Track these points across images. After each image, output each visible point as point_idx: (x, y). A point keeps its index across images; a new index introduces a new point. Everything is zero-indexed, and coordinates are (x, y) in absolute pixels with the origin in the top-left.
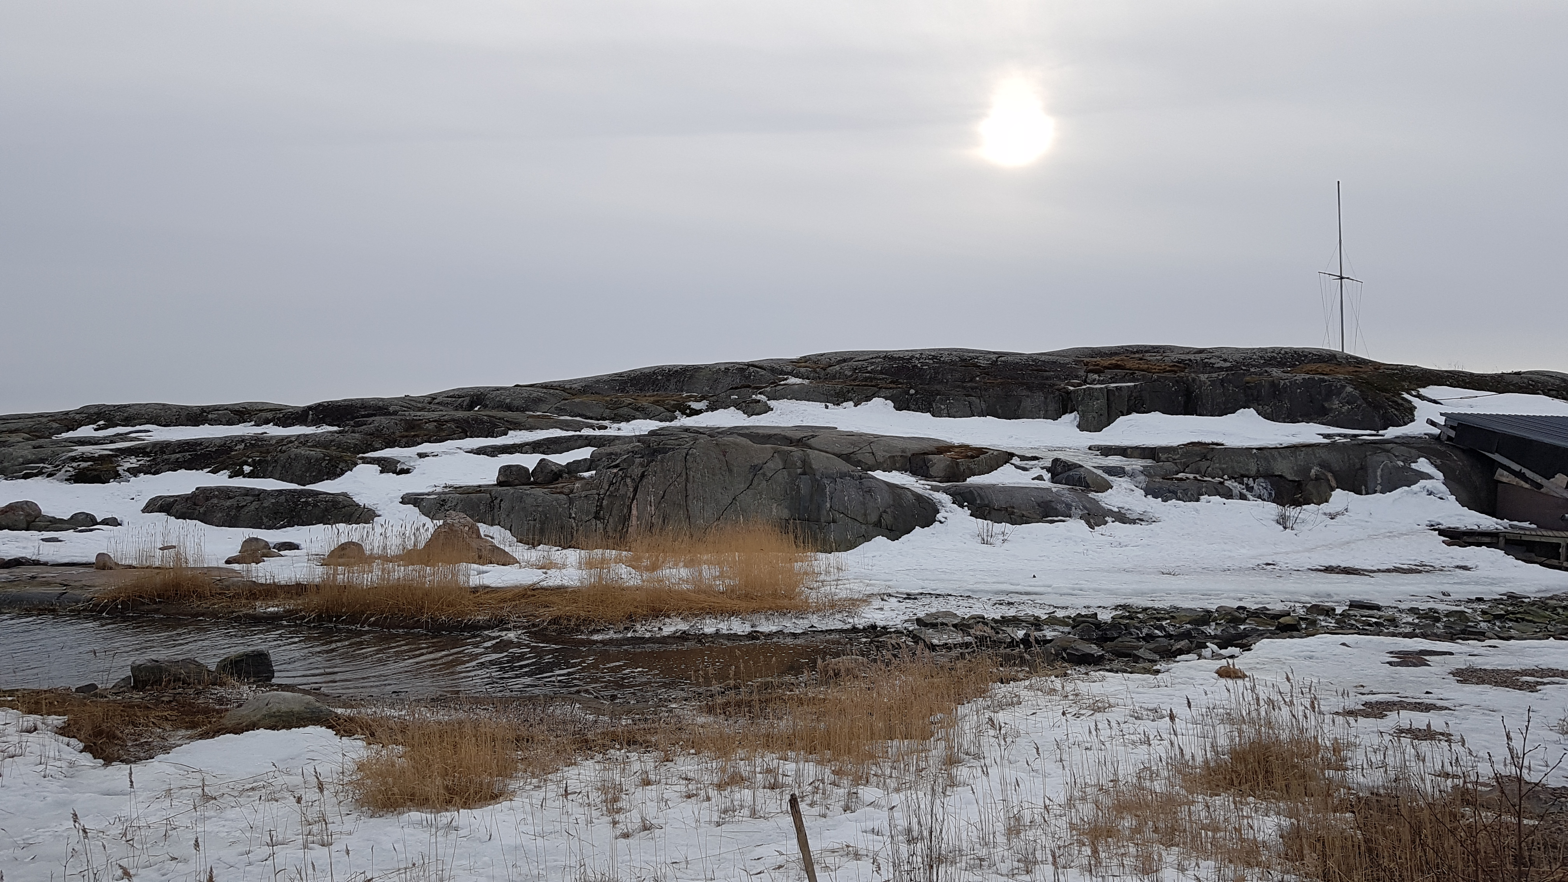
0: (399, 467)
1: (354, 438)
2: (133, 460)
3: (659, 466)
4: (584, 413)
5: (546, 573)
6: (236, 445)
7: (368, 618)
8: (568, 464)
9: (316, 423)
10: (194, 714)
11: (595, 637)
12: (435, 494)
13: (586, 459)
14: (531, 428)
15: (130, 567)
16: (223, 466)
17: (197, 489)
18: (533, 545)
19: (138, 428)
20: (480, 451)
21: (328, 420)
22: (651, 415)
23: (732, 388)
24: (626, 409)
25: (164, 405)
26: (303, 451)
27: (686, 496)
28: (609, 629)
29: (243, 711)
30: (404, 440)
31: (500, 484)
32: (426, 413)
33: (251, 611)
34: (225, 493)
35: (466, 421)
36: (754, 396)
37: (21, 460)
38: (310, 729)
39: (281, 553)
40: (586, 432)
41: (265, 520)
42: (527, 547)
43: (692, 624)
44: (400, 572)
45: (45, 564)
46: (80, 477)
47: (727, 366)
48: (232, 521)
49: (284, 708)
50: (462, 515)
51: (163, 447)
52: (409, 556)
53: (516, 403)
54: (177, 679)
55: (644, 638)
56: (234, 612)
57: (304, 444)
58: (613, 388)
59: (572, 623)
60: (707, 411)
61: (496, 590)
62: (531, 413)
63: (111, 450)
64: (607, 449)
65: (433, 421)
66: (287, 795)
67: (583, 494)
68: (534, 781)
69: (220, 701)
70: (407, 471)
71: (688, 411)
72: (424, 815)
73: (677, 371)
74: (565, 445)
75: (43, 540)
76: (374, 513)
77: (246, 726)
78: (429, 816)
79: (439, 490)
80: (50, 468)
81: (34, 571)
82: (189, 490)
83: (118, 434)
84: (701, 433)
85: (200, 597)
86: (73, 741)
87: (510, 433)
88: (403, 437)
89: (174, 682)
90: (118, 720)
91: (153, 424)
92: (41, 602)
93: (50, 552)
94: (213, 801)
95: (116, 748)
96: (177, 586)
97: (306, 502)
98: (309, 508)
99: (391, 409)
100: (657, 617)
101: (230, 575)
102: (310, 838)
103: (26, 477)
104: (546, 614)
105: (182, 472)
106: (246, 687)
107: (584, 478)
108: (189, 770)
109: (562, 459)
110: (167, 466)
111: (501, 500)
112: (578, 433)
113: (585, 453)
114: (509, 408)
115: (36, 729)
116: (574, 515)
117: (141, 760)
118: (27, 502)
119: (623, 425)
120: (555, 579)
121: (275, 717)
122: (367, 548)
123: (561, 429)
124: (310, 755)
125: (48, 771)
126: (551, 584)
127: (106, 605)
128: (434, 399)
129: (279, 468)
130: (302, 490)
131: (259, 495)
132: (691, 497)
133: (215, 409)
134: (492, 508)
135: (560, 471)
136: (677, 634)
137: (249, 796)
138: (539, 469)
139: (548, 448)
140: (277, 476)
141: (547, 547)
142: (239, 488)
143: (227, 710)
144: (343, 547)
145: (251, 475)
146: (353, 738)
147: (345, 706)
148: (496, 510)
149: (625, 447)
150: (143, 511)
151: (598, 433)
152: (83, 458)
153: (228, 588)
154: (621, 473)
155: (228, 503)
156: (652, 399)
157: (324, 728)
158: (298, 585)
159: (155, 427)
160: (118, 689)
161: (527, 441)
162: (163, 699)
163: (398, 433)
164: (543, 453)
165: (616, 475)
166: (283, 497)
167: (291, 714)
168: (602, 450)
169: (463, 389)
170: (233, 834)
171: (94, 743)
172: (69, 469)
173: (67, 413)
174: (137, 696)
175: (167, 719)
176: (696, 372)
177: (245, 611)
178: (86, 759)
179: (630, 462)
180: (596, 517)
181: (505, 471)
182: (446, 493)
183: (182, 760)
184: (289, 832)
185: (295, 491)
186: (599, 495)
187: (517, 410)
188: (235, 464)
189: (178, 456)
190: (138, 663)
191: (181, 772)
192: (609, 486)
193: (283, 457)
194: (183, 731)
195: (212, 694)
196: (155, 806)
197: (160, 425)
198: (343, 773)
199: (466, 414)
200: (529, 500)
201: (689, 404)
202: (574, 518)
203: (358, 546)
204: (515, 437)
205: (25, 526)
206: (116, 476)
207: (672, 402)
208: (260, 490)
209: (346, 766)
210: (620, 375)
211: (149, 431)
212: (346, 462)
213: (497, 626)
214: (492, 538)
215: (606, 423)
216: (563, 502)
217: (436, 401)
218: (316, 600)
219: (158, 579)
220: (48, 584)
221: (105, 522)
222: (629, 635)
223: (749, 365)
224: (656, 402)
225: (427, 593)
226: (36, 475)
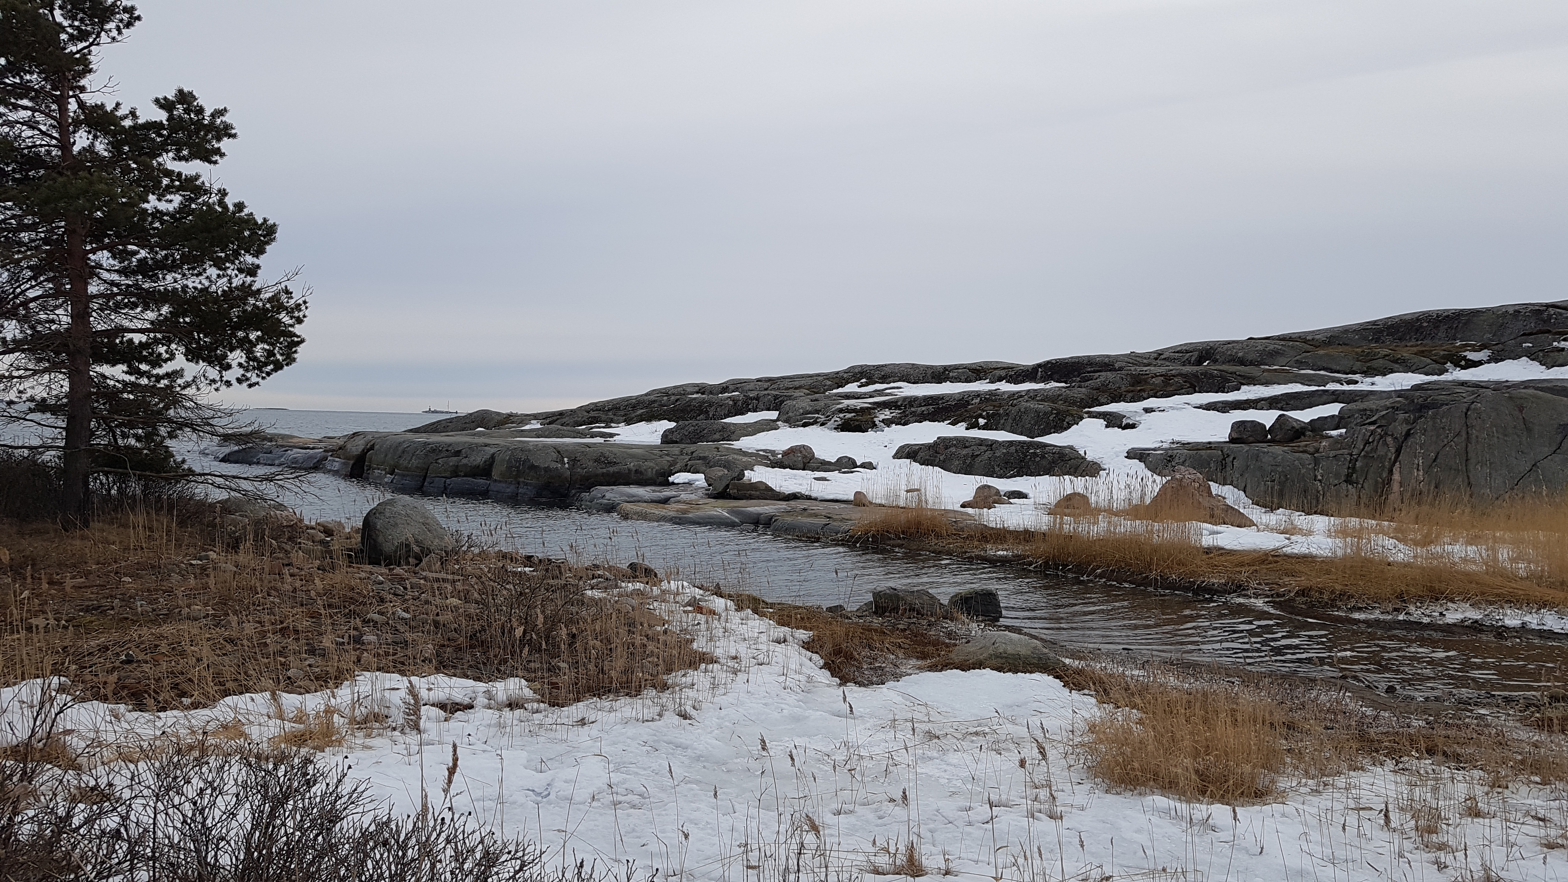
0: (1125, 422)
1: (1080, 392)
2: (887, 412)
3: (1430, 423)
4: (1330, 366)
5: (1289, 539)
6: (972, 399)
7: (1094, 570)
8: (1312, 421)
9: (1045, 379)
10: (925, 645)
11: (1356, 616)
12: (1162, 450)
13: (1333, 416)
14: (1266, 383)
15: (880, 505)
16: (960, 419)
17: (938, 438)
18: (1271, 508)
19: (892, 385)
20: (1209, 407)
21: (1056, 376)
22: (1414, 367)
23: (1524, 335)
24: (1381, 361)
25: (913, 364)
26: (1032, 405)
27: (1467, 460)
28: (1374, 608)
29: (970, 648)
30: (1130, 395)
31: (1232, 440)
32: (1152, 368)
33: (982, 553)
34: (962, 442)
35: (1195, 375)
36: (1555, 344)
37: (801, 411)
38: (1037, 676)
39: (1011, 500)
40: (1331, 387)
41: (997, 469)
42: (1264, 510)
43: (1486, 613)
44: (1126, 526)
45: (816, 499)
46: (846, 427)
47: (1517, 308)
48: (967, 470)
49: (1010, 649)
50: (1192, 470)
51: (912, 401)
52: (1135, 511)
53: (1250, 357)
54: (912, 609)
55: (1421, 623)
56: (966, 552)
57: (1033, 398)
58: (1365, 338)
59: (1325, 597)
60: (1489, 362)
61: (1231, 552)
62: (1267, 367)
63: (870, 403)
64: (1360, 405)
65: (1161, 376)
66: (1012, 746)
67: (1332, 454)
68: (1310, 782)
69: (950, 635)
70: (1133, 426)
71: (1463, 363)
72: (1172, 803)
73: (1448, 316)
74: (1307, 401)
75: (815, 479)
76: (1100, 466)
77: (973, 664)
78: (1178, 805)
79: (1165, 445)
80: (822, 418)
81: (806, 504)
82: (931, 439)
83: (876, 391)
84: (1482, 387)
85: (938, 536)
86: (816, 657)
87: (1243, 388)
88: (1128, 392)
89: (910, 611)
90: (856, 641)
91: (904, 381)
92: (809, 531)
93: (820, 490)
94: (936, 740)
95: (852, 669)
96: (919, 524)
97: (1034, 453)
98: (1038, 459)
99: (1117, 366)
100: (1437, 600)
101: (964, 517)
102: (1037, 805)
103: (805, 425)
104: (1292, 584)
105: (926, 423)
106: (975, 625)
107: (1331, 437)
108: (915, 702)
109: (1305, 416)
110: (914, 418)
111: (1234, 458)
112: (1322, 388)
113: (1333, 409)
114: (1242, 362)
115: (785, 641)
116: (1320, 477)
117: (873, 684)
118: (804, 446)
119: (1378, 379)
120: (1299, 546)
121: (1002, 658)
122: (1093, 499)
123: (1302, 384)
124: (1036, 705)
125: (788, 683)
126: (1296, 552)
127: (859, 538)
128: (1161, 354)
129: (1010, 421)
130: (1031, 442)
131: (991, 445)
132: (1473, 461)
133: (956, 367)
134: (1224, 467)
135: (1302, 428)
136: (1466, 623)
137: (972, 741)
138: (1277, 426)
139: (1287, 404)
140: (1008, 428)
141: (1287, 512)
142: (974, 438)
143: (955, 645)
144: (1069, 498)
145: (985, 427)
146: (1082, 692)
147: (1073, 655)
148: (1228, 469)
149: (1383, 403)
150: (894, 457)
151: (1346, 387)
152: (848, 410)
153: (962, 530)
154: (1379, 430)
155: (965, 452)
156: (1415, 349)
157: (1051, 677)
158: (1026, 532)
159: (905, 384)
160: (861, 613)
161: (1263, 396)
162: (899, 626)
163: (1123, 388)
164: (1282, 409)
165: (1373, 433)
166: (1013, 448)
167: (1017, 656)
168: (1352, 406)
169: (1190, 344)
170: (954, 782)
171: (833, 661)
172: (837, 419)
173: (838, 373)
174: (877, 621)
175: (900, 646)
176: (1474, 316)
177: (977, 552)
178: (824, 677)
179: (1389, 419)
180: (1348, 480)
181: (1238, 426)
182: (1172, 449)
183: (909, 691)
184: (1013, 793)
185: (1024, 442)
186: (1351, 455)
187: (1251, 363)
188: (972, 417)
189: (923, 408)
190: (879, 589)
191: (908, 703)
192: (1365, 446)
193: (1014, 410)
194: (915, 660)
195: (943, 628)
196: (881, 736)
197: (909, 382)
198: (1072, 731)
199: (1195, 369)
200: (1266, 459)
201: (1465, 354)
202: (1320, 481)
203: (1084, 498)
204: (1248, 392)
205: (802, 466)
206: (874, 426)
207: (1442, 353)
208: (992, 440)
209: (1076, 725)
210: (1374, 323)
211: (900, 388)
212: (1072, 415)
213: (1235, 591)
214: (1224, 498)
215: (1356, 377)
216: (1307, 462)
217: (1162, 357)
218: (1043, 547)
219: (903, 518)
220: (816, 515)
221: (863, 466)
222: (1401, 617)
223: (1548, 306)
224: (1421, 353)
225: (1155, 549)
226: (812, 424)
